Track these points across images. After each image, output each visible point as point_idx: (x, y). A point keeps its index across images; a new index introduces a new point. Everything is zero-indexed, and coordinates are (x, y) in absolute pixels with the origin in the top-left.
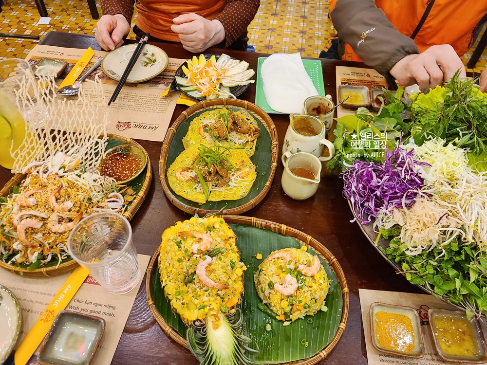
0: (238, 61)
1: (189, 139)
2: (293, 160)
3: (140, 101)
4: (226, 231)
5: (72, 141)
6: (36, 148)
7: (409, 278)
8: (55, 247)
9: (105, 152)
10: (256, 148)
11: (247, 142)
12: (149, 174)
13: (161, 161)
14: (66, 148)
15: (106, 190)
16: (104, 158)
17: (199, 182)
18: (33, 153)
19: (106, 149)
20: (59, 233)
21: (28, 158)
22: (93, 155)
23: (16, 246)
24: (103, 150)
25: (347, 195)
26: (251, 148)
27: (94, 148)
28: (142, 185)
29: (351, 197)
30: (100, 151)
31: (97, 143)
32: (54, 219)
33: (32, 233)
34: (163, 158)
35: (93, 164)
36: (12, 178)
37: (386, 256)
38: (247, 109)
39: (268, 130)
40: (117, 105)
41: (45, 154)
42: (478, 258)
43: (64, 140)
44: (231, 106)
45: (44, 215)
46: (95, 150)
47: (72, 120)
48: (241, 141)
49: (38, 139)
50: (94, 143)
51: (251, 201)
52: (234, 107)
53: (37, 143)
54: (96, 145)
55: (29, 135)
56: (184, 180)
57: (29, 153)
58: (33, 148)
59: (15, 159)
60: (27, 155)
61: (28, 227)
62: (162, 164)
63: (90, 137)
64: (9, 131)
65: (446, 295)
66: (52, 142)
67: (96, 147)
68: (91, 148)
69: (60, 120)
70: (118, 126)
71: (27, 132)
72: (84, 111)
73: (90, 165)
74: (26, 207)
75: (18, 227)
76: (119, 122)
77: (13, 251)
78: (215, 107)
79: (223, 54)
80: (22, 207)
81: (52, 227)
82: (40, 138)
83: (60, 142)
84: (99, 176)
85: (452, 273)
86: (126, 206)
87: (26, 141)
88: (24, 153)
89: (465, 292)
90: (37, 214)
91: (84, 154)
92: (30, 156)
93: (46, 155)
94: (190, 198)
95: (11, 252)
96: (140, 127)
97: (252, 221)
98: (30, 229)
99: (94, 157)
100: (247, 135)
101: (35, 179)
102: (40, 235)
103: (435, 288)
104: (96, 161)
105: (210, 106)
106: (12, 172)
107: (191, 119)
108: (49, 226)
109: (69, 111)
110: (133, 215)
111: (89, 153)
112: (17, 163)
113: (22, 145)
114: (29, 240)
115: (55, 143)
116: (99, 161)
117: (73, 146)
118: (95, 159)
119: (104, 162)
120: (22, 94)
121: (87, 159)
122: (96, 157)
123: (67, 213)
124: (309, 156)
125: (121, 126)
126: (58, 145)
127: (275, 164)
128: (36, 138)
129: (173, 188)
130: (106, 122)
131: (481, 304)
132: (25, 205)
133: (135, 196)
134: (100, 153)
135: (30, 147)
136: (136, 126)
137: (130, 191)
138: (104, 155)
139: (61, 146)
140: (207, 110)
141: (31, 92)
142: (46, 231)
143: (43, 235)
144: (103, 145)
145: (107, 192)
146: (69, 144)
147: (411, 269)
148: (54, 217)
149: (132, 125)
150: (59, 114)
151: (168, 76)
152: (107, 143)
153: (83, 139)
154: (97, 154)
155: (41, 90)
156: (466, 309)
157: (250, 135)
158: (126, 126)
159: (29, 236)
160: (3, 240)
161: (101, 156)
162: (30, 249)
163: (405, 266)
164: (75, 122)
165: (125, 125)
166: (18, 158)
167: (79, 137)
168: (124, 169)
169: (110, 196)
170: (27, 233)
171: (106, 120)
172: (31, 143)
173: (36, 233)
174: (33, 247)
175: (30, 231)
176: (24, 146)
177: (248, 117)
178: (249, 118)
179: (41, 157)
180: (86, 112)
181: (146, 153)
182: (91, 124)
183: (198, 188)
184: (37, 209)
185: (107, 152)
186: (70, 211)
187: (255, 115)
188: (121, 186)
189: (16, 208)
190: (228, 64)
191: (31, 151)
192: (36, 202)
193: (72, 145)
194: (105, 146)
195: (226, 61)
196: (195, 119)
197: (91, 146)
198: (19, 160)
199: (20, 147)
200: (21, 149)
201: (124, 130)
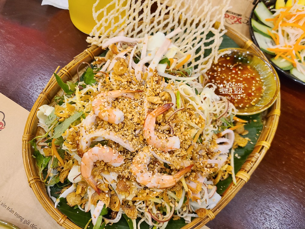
5: (173, 20)
18: (121, 21)
21: (113, 26)
22: (202, 53)
24: (217, 49)
33: (103, 170)
36: (86, 50)
41: (136, 27)
43: (166, 14)
45: (129, 147)
50: (206, 33)
53: (131, 6)
57: (117, 19)
58: (123, 13)
59: (97, 21)
60: (113, 21)
61: (100, 160)
66: (150, 12)
70: (225, 16)
75: (86, 153)
76: (227, 12)
88: (111, 16)
90: (120, 141)
92: (117, 24)
93: (137, 30)
95: (61, 179)
98: (103, 164)
101: (122, 68)
102: (113, 176)
106: (89, 40)
108: (134, 168)
111: (197, 47)
112: (98, 29)
113: (111, 3)
114: (96, 178)
115: (153, 14)
116: (208, 65)
117: (173, 28)
122: (205, 57)
123: (168, 155)
125: (229, 16)
126: (157, 20)
134: (212, 53)
135: (121, 10)
138: (216, 57)
139: (159, 23)
148: (144, 156)
152: (222, 39)
154: (207, 53)
158: (235, 19)
159: (98, 172)
161: (213, 58)
165: (234, 17)
166: (101, 22)
169: (223, 133)
170: (95, 166)
172: (124, 4)
173: (110, 172)
174: (99, 191)
175: (102, 167)
176: (114, 6)
179: (130, 31)
182: (206, 2)
184: (122, 132)
186: (172, 153)
191: (120, 16)
192: (123, 119)
193: (172, 26)
194: (220, 43)
197: (200, 37)
198: (101, 25)
199: (108, 6)
200: (109, 10)
201: (233, 23)
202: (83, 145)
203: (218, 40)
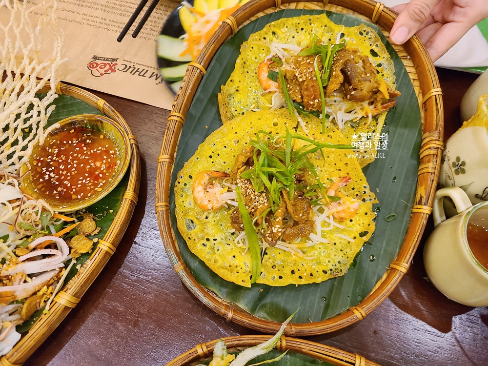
9: (45, 128)
11: (363, 119)
12: (129, 194)
13: (165, 157)
16: (41, 143)
22: (19, 135)
24: (42, 125)
27: (23, 116)
28: (116, 212)
30: (34, 127)
31: (31, 106)
34: (169, 149)
35: (15, 156)
40: (99, 20)
46: (25, 121)
56: (210, 206)
62: (165, 167)
63: (22, 88)
67: (29, 115)
70: (91, 66)
72: (11, 30)
73: (10, 157)
76: (95, 58)
78: (301, 6)
86: (74, 261)
99: (20, 139)
100: (365, 104)
104: (24, 148)
105: (289, 3)
116: (29, 151)
118: (22, 144)
119: (43, 150)
122: (24, 139)
125: (97, 65)
130: (58, 59)
133: (95, 240)
134: (34, 131)
136: (126, 69)
137: (89, 225)
138: (42, 137)
144: (43, 112)
149: (120, 65)
152: (53, 107)
157: (373, 104)
158: (108, 67)
161: (37, 138)
165: (105, 65)
168: (81, 172)
169: (32, 245)
171: (59, 55)
180: (17, 32)
182: (26, 61)
185: (50, 129)
188: (64, 218)
194: (48, 115)
197: (18, 112)
201: (102, 75)
203: (41, 113)
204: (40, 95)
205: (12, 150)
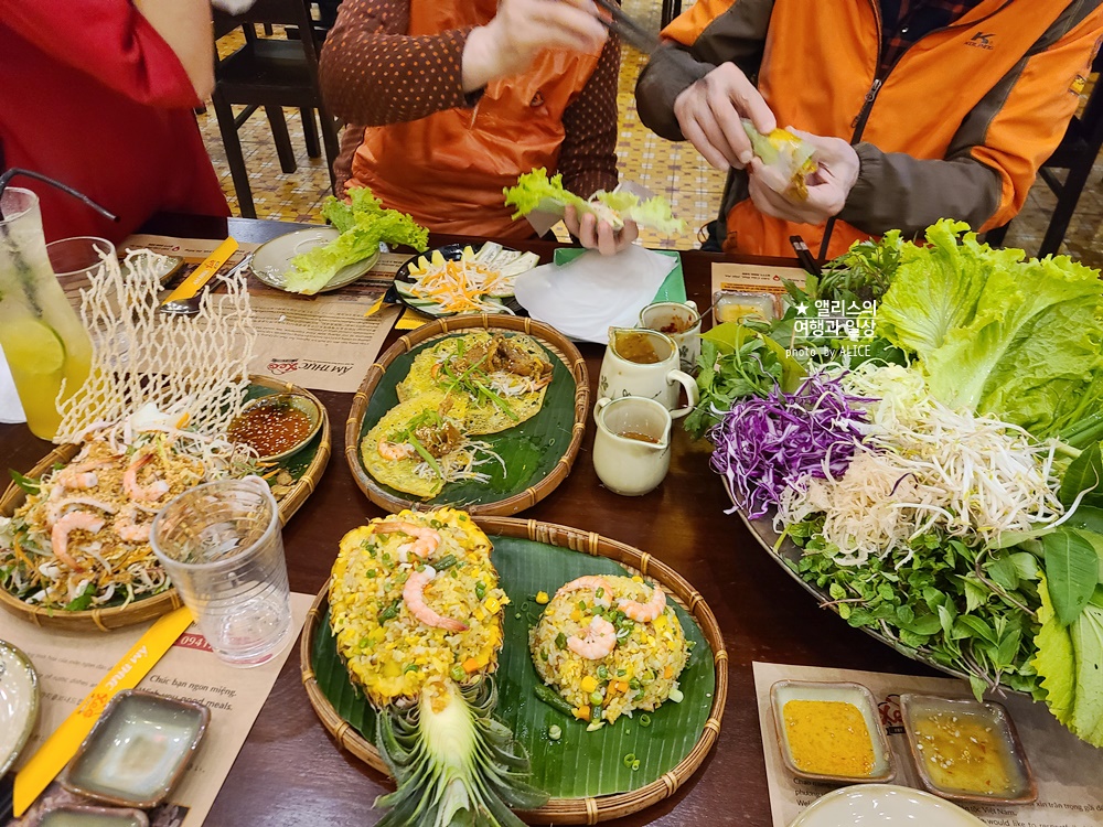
0: (518, 253)
1: (409, 387)
2: (615, 412)
3: (320, 324)
4: (471, 534)
5: (179, 389)
6: (107, 398)
7: (845, 613)
8: (122, 570)
9: (241, 406)
10: (546, 403)
11: (527, 392)
12: (324, 444)
13: (352, 420)
14: (166, 401)
15: (237, 469)
16: (238, 417)
17: (423, 461)
18: (99, 408)
19: (244, 401)
20: (134, 542)
21: (89, 416)
22: (217, 411)
23: (45, 570)
24: (238, 402)
25: (718, 465)
26: (534, 403)
27: (220, 399)
29: (726, 468)
30: (232, 404)
31: (228, 390)
32: (128, 514)
33: (81, 542)
34: (356, 415)
35: (215, 427)
36: (53, 452)
37: (798, 576)
38: (530, 334)
39: (570, 370)
41: (123, 410)
42: (984, 565)
43: (164, 386)
44: (499, 330)
45: (108, 507)
46: (222, 402)
47: (183, 349)
48: (515, 390)
49: (114, 381)
50: (222, 390)
51: (529, 490)
52: (504, 331)
53: (110, 388)
54: (224, 394)
55: (98, 373)
56: (394, 457)
57: (92, 407)
58: (101, 399)
59: (64, 415)
60: (87, 410)
61: (74, 528)
62: (353, 426)
63: (215, 381)
64: (60, 359)
65: (926, 647)
66: (139, 388)
67: (226, 397)
68: (215, 398)
69: (160, 349)
70: (271, 367)
71: (94, 366)
72: (208, 334)
73: (210, 427)
74: (76, 491)
75: (56, 528)
76: (275, 360)
77: (39, 582)
78: (466, 331)
79: (488, 242)
80: (69, 490)
81: (123, 530)
82: (117, 380)
83: (155, 389)
84: (226, 443)
85: (931, 596)
87: (90, 384)
88: (83, 405)
89: (961, 635)
90: (97, 504)
91: (199, 410)
92: (93, 413)
93: (125, 412)
94: (404, 488)
95: (33, 584)
96: (316, 367)
97: (529, 526)
98: (78, 533)
99: (219, 415)
100: (527, 379)
101: (99, 449)
102: (96, 546)
103: (902, 632)
104: (224, 421)
105: (455, 329)
106: (55, 441)
107: (419, 351)
108: (118, 526)
109: (178, 334)
110: (286, 517)
111: (210, 407)
112: (67, 423)
113: (81, 390)
114: (73, 555)
115: (145, 389)
116: (228, 422)
117: (180, 398)
118: (220, 418)
119: (237, 423)
120: (94, 298)
121: (205, 417)
122: (222, 414)
123: (156, 503)
124: (647, 403)
125: (277, 366)
126: (151, 394)
127: (580, 425)
128: (109, 379)
129: (371, 471)
130: (249, 356)
131: (999, 661)
132: (74, 485)
134: (231, 407)
135: (97, 395)
136: (307, 366)
137: (285, 477)
138: (239, 411)
139: (156, 397)
140: (450, 336)
141: (112, 294)
142: (108, 540)
143: (104, 545)
144: (239, 393)
145: (239, 473)
146: (171, 395)
147: (850, 596)
148: (128, 511)
149: (301, 364)
150: (160, 339)
151: (378, 282)
152: (246, 392)
153: (201, 385)
154: (224, 409)
155: (132, 292)
156: (969, 674)
157: (533, 378)
158: (288, 366)
159: (75, 547)
160: (21, 558)
161: (234, 413)
162: (72, 575)
163: (835, 589)
164: (189, 355)
165: (286, 365)
166: (69, 414)
167: (193, 384)
168: (277, 436)
170: (70, 540)
171: (249, 354)
172: (100, 388)
173: (90, 541)
174: (80, 570)
175: (79, 537)
176: (85, 393)
177: (530, 349)
178: (532, 350)
179: (115, 416)
180: (212, 336)
181: (322, 408)
182: (219, 359)
183: (421, 471)
184: (98, 494)
185: (245, 406)
186: (160, 500)
187: (545, 345)
188: (267, 464)
189: (56, 491)
190: (498, 258)
191: (97, 403)
192: (96, 483)
193: (178, 396)
194: (243, 396)
195: (495, 254)
196: (424, 351)
197: (215, 395)
198: (71, 418)
199: (76, 394)
200: (78, 399)
201: (283, 373)
202: (51, 518)
203: (237, 394)
204: (238, 380)
205: (212, 422)
